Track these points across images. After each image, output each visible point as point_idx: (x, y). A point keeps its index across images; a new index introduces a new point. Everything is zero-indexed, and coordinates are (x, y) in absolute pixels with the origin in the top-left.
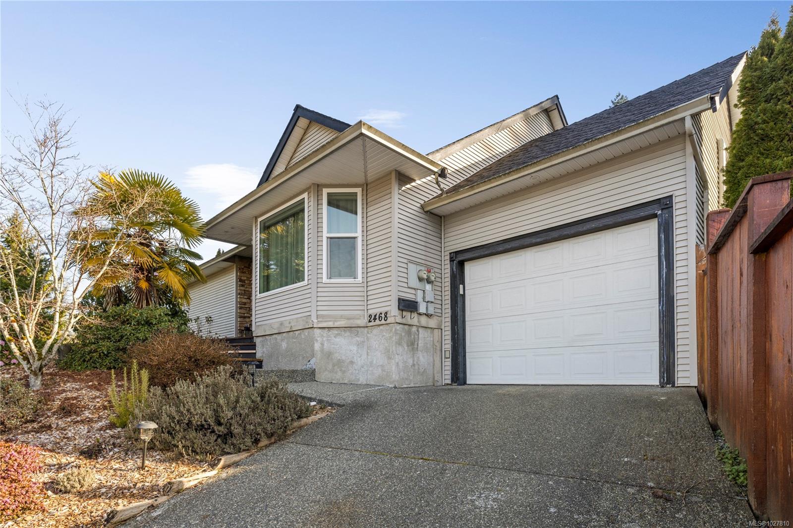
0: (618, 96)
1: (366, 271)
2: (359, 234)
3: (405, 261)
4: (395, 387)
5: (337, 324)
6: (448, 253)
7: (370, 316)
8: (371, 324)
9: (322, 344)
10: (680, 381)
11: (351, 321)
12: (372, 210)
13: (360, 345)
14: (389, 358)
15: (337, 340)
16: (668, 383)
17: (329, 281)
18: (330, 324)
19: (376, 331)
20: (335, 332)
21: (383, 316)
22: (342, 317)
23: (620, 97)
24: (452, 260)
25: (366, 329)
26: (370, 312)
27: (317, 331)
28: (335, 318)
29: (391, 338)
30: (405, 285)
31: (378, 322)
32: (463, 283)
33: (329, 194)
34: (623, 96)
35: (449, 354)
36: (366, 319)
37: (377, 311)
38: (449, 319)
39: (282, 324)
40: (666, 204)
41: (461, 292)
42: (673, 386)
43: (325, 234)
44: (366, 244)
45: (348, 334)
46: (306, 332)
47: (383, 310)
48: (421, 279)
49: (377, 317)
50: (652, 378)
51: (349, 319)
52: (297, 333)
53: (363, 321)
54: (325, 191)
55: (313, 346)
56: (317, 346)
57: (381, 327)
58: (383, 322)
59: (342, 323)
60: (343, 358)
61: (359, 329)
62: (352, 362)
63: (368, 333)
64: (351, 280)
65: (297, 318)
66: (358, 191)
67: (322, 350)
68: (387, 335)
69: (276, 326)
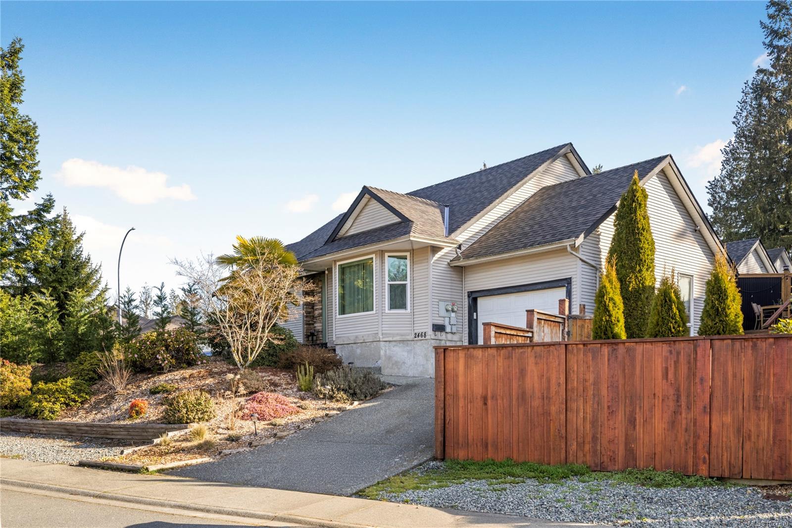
1: (413, 306)
2: (408, 281)
3: (437, 300)
4: (431, 378)
5: (395, 339)
6: (466, 291)
7: (416, 334)
8: (416, 339)
9: (386, 352)
11: (403, 337)
12: (417, 267)
13: (409, 352)
14: (427, 360)
15: (395, 349)
17: (389, 312)
18: (391, 339)
19: (419, 343)
20: (394, 343)
21: (423, 334)
22: (398, 334)
24: (469, 297)
25: (413, 342)
26: (416, 331)
27: (382, 343)
28: (393, 335)
29: (428, 348)
30: (437, 315)
31: (420, 338)
32: (476, 312)
33: (389, 257)
36: (413, 336)
37: (420, 331)
38: (467, 335)
39: (357, 337)
40: (566, 283)
41: (475, 317)
43: (387, 282)
44: (413, 289)
45: (401, 345)
46: (375, 343)
47: (424, 331)
48: (447, 311)
49: (420, 335)
51: (402, 335)
52: (368, 344)
53: (411, 337)
54: (387, 255)
55: (380, 353)
56: (382, 353)
57: (422, 341)
58: (423, 338)
59: (398, 338)
60: (399, 360)
61: (408, 342)
62: (404, 363)
63: (414, 344)
64: (403, 311)
65: (369, 334)
66: (408, 254)
67: (385, 355)
68: (426, 346)
69: (352, 338)
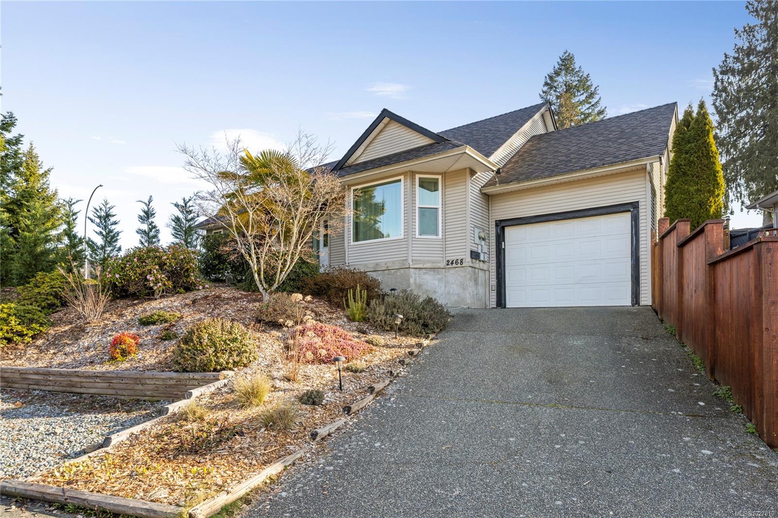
0: (565, 53)
1: (445, 231)
2: (440, 206)
3: (473, 226)
4: (469, 308)
5: (425, 266)
6: (494, 220)
7: (448, 261)
8: (448, 266)
9: (415, 279)
10: (642, 303)
11: (435, 264)
12: (449, 191)
13: (440, 280)
14: (464, 289)
15: (425, 276)
16: (636, 304)
17: (420, 237)
18: (421, 266)
19: (452, 271)
20: (424, 271)
21: (459, 261)
22: (429, 261)
23: (567, 54)
24: (497, 225)
25: (444, 270)
26: (448, 259)
27: (412, 270)
28: (424, 262)
29: (465, 276)
30: (473, 242)
31: (454, 265)
32: (504, 241)
33: (420, 178)
34: (569, 53)
35: (495, 288)
36: (445, 263)
37: (455, 258)
38: (495, 265)
39: (377, 264)
40: (635, 205)
41: (503, 247)
42: (639, 305)
43: (418, 205)
44: (445, 213)
45: (432, 273)
46: (402, 271)
47: (460, 258)
48: (480, 238)
49: (454, 262)
50: (627, 301)
51: (433, 263)
52: (393, 271)
53: (442, 264)
54: (418, 176)
55: (409, 280)
56: (412, 280)
57: (457, 269)
58: (459, 265)
59: (428, 265)
60: (429, 288)
61: (439, 270)
62: (435, 292)
63: (445, 272)
64: (435, 237)
65: (394, 261)
66: (440, 177)
67: (415, 283)
68: (462, 274)
69: (371, 266)
